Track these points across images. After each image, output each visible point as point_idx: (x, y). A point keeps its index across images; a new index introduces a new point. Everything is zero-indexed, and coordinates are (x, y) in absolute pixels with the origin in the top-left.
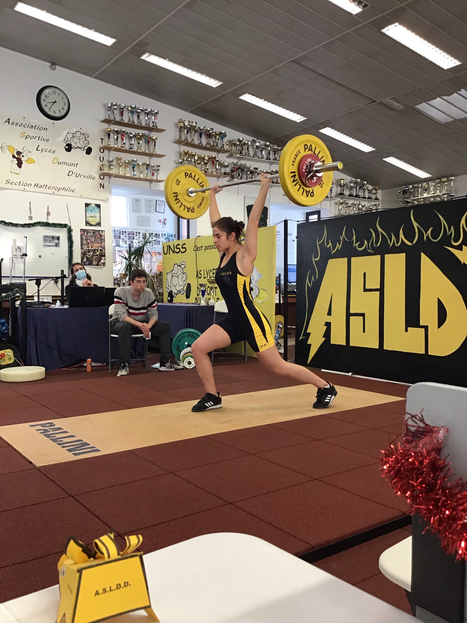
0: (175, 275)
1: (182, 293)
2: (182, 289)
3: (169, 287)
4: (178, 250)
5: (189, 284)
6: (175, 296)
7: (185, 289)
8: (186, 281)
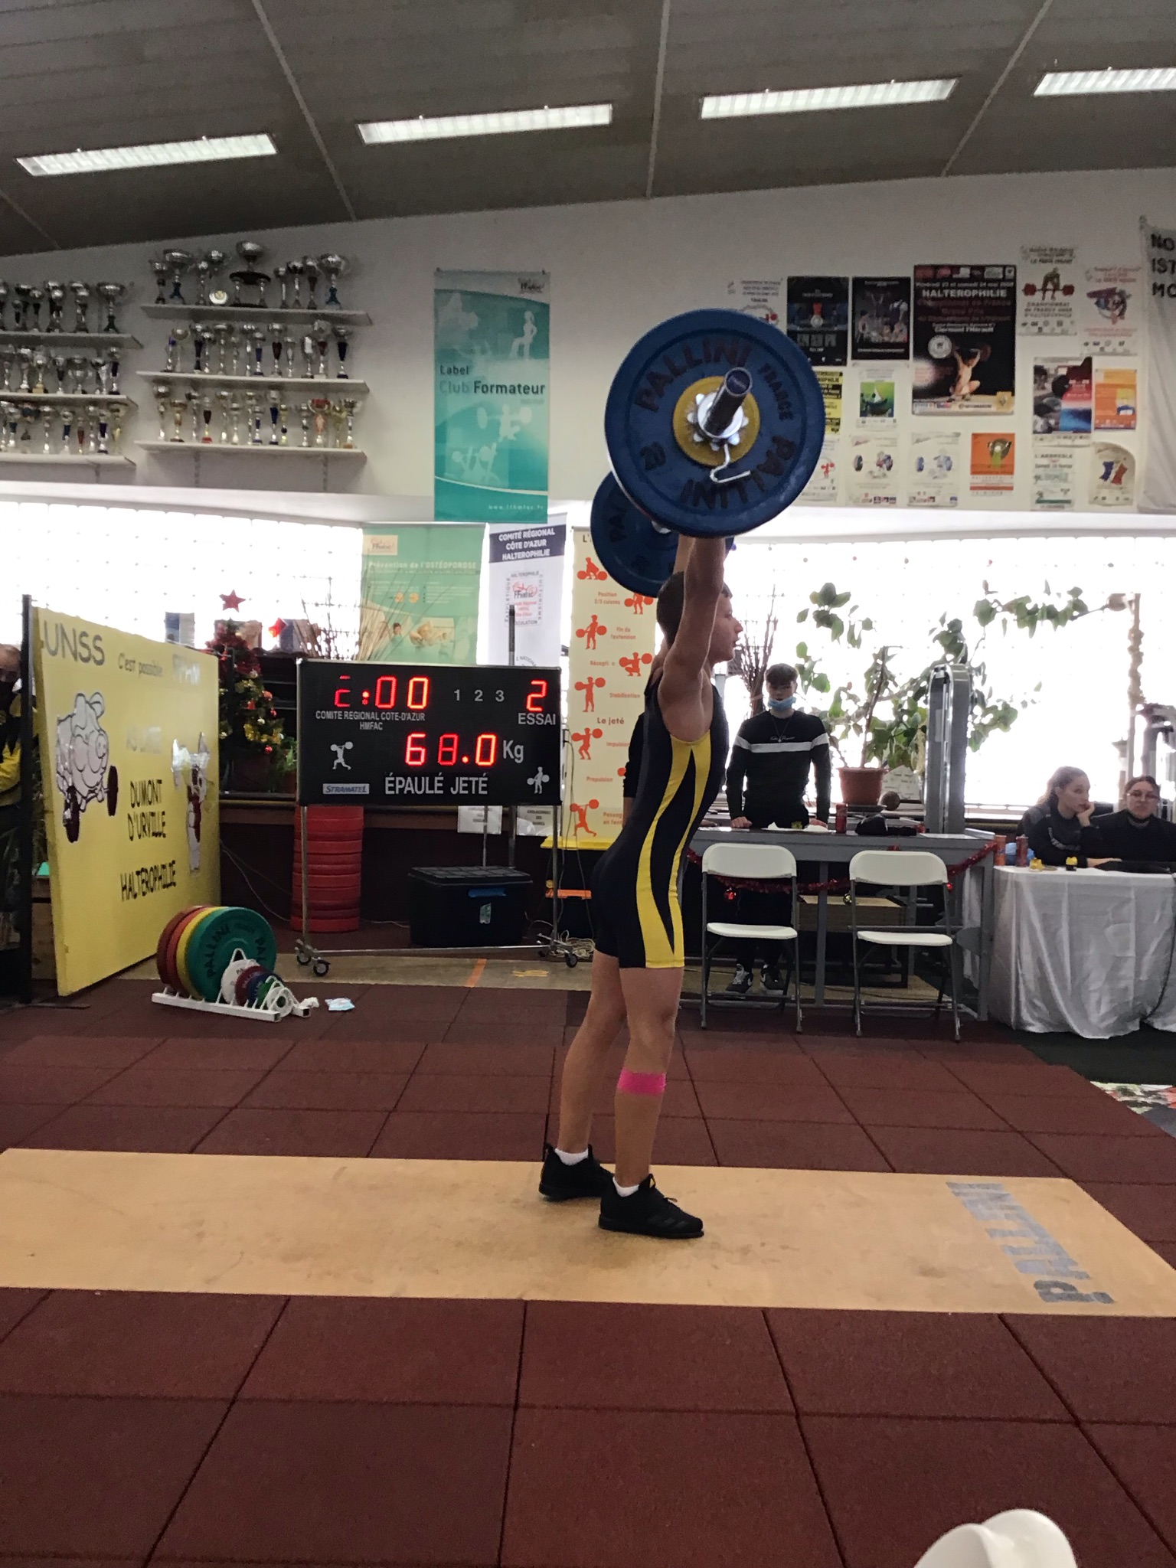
0: (78, 731)
1: (100, 797)
2: (97, 784)
3: (66, 774)
4: (85, 654)
5: (113, 771)
6: (82, 808)
7: (105, 785)
8: (105, 758)
